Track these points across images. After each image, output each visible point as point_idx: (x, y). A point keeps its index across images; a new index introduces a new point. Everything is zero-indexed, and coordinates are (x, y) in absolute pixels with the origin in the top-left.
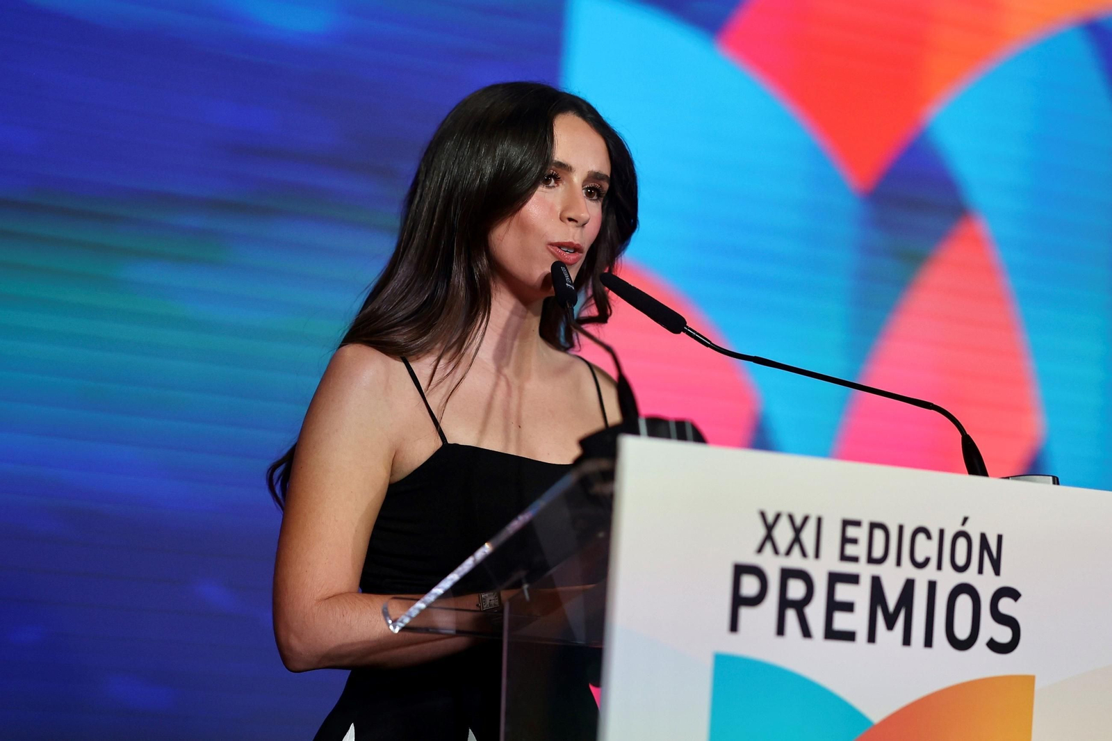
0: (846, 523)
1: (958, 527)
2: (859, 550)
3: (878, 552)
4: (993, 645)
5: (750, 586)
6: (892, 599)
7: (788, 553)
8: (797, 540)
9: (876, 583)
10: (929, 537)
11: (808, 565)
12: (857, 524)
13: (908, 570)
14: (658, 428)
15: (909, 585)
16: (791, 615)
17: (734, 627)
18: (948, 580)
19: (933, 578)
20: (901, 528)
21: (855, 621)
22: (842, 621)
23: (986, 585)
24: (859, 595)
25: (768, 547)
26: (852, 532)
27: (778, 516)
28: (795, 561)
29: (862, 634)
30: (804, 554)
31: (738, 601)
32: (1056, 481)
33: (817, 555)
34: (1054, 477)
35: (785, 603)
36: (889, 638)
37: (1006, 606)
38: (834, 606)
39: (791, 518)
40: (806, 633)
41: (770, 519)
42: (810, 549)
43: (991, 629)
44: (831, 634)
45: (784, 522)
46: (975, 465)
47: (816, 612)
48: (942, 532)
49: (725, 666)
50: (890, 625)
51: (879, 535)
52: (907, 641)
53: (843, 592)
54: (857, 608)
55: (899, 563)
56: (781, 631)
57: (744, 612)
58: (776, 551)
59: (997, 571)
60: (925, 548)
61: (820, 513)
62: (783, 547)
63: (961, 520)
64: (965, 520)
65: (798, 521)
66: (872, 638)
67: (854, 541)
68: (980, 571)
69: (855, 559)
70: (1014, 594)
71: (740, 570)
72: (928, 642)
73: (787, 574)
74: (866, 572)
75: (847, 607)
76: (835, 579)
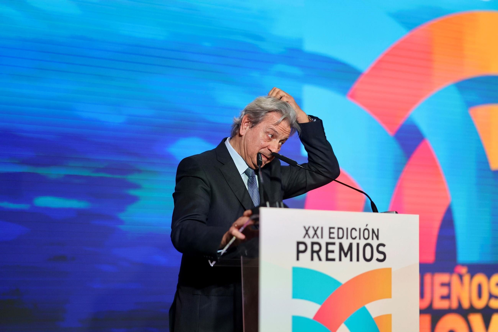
0: (330, 228)
1: (365, 227)
3: (341, 236)
4: (378, 260)
5: (302, 247)
6: (346, 248)
7: (313, 237)
8: (315, 233)
9: (341, 245)
10: (356, 230)
11: (319, 240)
12: (334, 228)
13: (350, 240)
15: (351, 245)
16: (315, 255)
17: (298, 259)
18: (362, 242)
19: (358, 242)
20: (347, 229)
21: (336, 255)
22: (330, 256)
23: (375, 243)
24: (336, 248)
25: (307, 236)
26: (332, 230)
27: (309, 228)
28: (315, 240)
29: (337, 259)
30: (318, 237)
31: (299, 252)
32: (397, 213)
33: (322, 237)
35: (313, 252)
36: (346, 259)
37: (381, 248)
38: (328, 252)
39: (313, 228)
40: (320, 259)
41: (307, 228)
42: (320, 236)
43: (377, 255)
44: (328, 259)
45: (311, 229)
46: (375, 209)
47: (323, 254)
48: (360, 229)
49: (296, 271)
50: (346, 255)
51: (341, 231)
52: (351, 260)
53: (331, 248)
54: (335, 252)
55: (347, 238)
56: (312, 259)
57: (301, 255)
58: (309, 237)
59: (378, 239)
60: (355, 234)
61: (322, 225)
62: (311, 235)
63: (365, 225)
64: (367, 225)
65: (316, 228)
66: (340, 260)
67: (333, 233)
68: (373, 239)
69: (334, 238)
70: (384, 245)
71: (299, 243)
72: (358, 260)
73: (313, 244)
74: (337, 242)
75: (332, 252)
76: (328, 244)
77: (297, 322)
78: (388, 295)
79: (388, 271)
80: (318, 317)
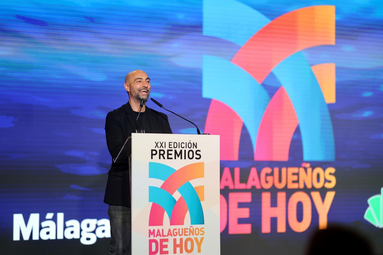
0: (170, 143)
3: (175, 146)
4: (196, 158)
5: (154, 152)
6: (178, 153)
7: (160, 147)
8: (162, 145)
9: (175, 151)
10: (184, 143)
11: (164, 149)
12: (172, 143)
13: (181, 149)
15: (181, 151)
16: (161, 156)
17: (152, 158)
18: (187, 150)
19: (185, 149)
20: (179, 143)
21: (173, 156)
22: (170, 156)
23: (195, 150)
24: (173, 153)
25: (157, 147)
26: (171, 144)
27: (158, 142)
28: (161, 148)
29: (174, 158)
30: (163, 147)
31: (152, 155)
32: (209, 134)
33: (165, 147)
35: (160, 154)
36: (178, 158)
37: (198, 153)
38: (168, 154)
39: (160, 142)
40: (164, 158)
41: (157, 143)
42: (164, 147)
43: (195, 156)
44: (168, 158)
45: (159, 143)
46: (199, 133)
47: (166, 155)
48: (186, 143)
50: (178, 156)
51: (175, 144)
52: (181, 158)
53: (170, 152)
55: (179, 148)
56: (160, 158)
57: (153, 156)
58: (158, 147)
59: (196, 148)
60: (183, 145)
61: (165, 141)
62: (159, 147)
64: (190, 141)
65: (162, 143)
66: (175, 158)
68: (193, 148)
69: (172, 148)
70: (200, 151)
71: (152, 150)
72: (185, 158)
73: (160, 151)
74: (174, 149)
75: (171, 154)
76: (168, 151)
77: (152, 189)
78: (202, 176)
79: (203, 164)
80: (163, 187)
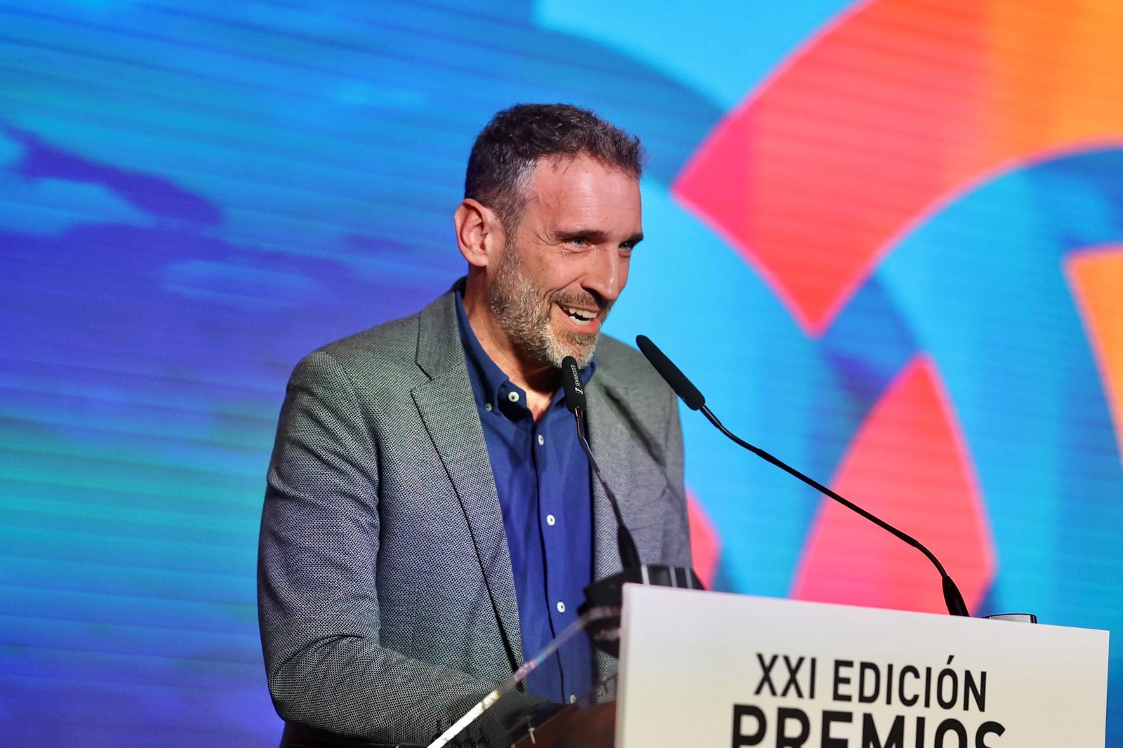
0: (839, 664)
1: (944, 666)
2: (851, 689)
3: (869, 692)
5: (749, 725)
6: (883, 735)
7: (785, 693)
8: (793, 680)
9: (868, 719)
10: (917, 675)
11: (804, 705)
12: (849, 664)
13: (898, 708)
14: (659, 576)
15: (899, 722)
18: (935, 716)
19: (921, 715)
20: (890, 667)
23: (972, 720)
24: (852, 732)
25: (766, 687)
26: (844, 672)
27: (775, 658)
28: (792, 701)
30: (800, 695)
31: (739, 740)
32: (1034, 619)
33: (812, 696)
34: (1031, 616)
35: (782, 741)
37: (990, 740)
38: (827, 743)
39: (787, 659)
41: (767, 661)
42: (805, 690)
45: (780, 663)
46: (956, 605)
48: (929, 670)
51: (870, 674)
53: (838, 730)
54: (850, 744)
55: (889, 701)
58: (774, 693)
59: (982, 708)
60: (914, 686)
61: (814, 654)
62: (779, 688)
63: (947, 659)
64: (951, 658)
65: (794, 663)
67: (847, 681)
68: (966, 707)
69: (848, 698)
70: (998, 729)
71: (740, 711)
73: (784, 714)
74: (858, 710)
75: (843, 744)
76: (829, 717)
